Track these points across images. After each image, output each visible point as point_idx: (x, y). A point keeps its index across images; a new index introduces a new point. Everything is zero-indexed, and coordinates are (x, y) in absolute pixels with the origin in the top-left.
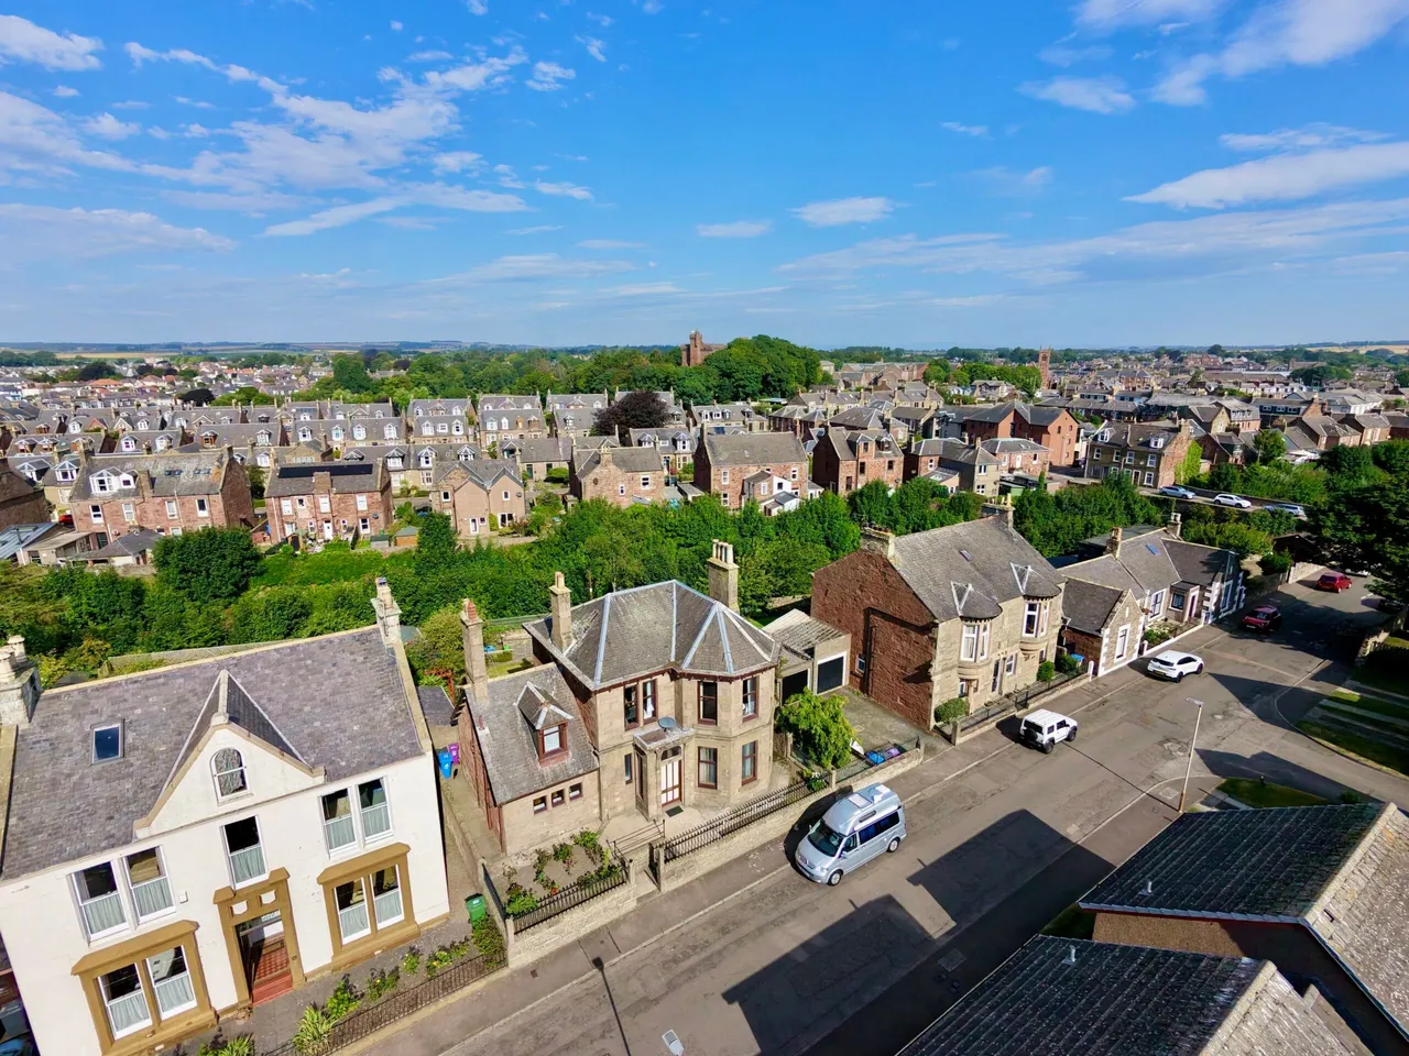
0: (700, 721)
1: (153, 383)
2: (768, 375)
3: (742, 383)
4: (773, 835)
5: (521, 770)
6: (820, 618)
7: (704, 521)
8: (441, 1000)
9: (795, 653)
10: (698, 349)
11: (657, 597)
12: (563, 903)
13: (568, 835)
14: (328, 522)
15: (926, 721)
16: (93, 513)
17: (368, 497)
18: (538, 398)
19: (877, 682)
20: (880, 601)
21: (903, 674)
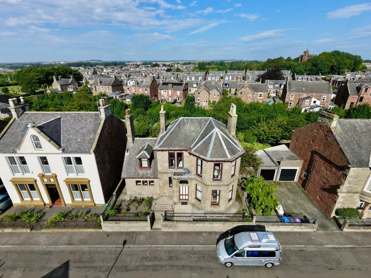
0: (197, 174)
1: (164, 68)
2: (334, 66)
3: (321, 68)
4: (217, 230)
5: (133, 169)
6: (293, 150)
7: (275, 110)
8: (81, 229)
9: (273, 161)
10: (306, 56)
11: (200, 122)
12: (126, 218)
13: (147, 196)
14: (170, 97)
15: (330, 212)
16: (128, 90)
17: (180, 92)
18: (244, 72)
19: (310, 185)
20: (321, 149)
21: (323, 186)
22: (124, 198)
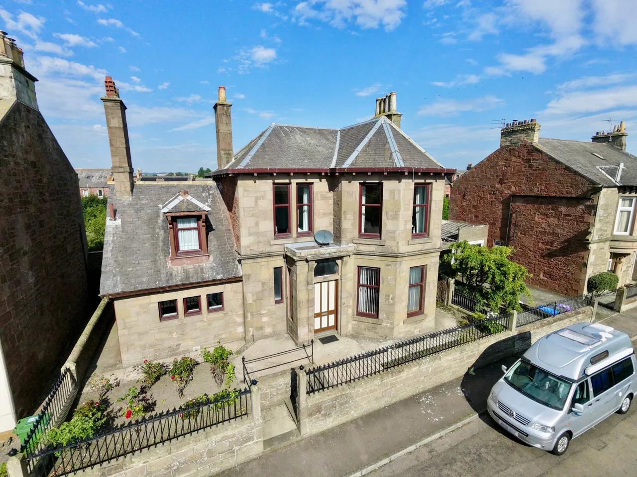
0: (361, 235)
4: (447, 377)
5: (147, 263)
6: (458, 218)
15: (576, 290)
20: (523, 187)
21: (548, 249)
22: (113, 377)
